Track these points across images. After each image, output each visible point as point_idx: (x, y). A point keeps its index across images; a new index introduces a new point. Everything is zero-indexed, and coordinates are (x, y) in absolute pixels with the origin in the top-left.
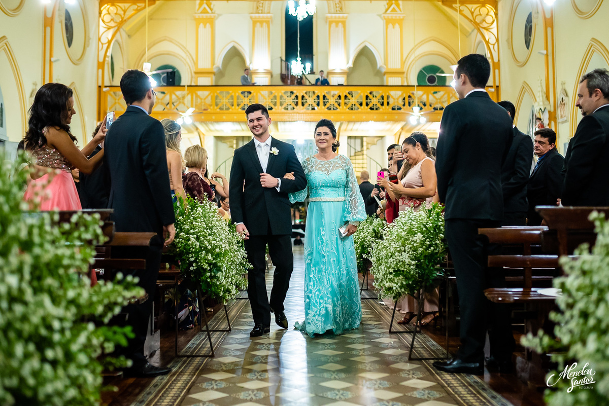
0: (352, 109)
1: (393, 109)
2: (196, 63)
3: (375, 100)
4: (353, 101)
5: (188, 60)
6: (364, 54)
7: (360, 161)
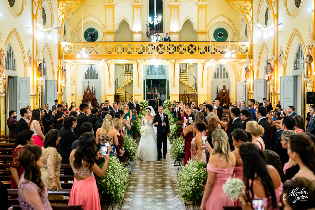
0: (181, 53)
1: (201, 53)
2: (105, 27)
3: (192, 49)
4: (182, 49)
5: (101, 26)
6: (188, 23)
7: (185, 75)
